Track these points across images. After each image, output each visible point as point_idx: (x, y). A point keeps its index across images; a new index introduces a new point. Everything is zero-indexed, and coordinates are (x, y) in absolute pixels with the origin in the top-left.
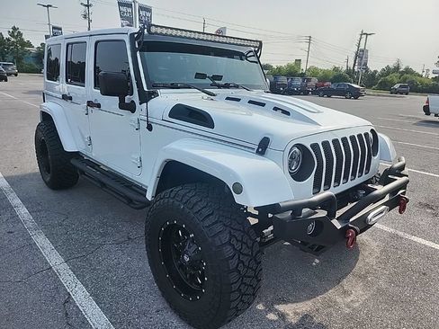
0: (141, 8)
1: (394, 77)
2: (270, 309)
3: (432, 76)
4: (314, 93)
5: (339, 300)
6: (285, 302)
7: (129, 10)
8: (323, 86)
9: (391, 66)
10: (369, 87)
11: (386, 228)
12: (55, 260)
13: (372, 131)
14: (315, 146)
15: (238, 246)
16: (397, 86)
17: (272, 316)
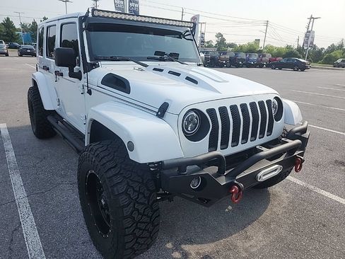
1: (337, 53)
2: (177, 248)
4: (268, 66)
5: (239, 244)
6: (191, 242)
7: (122, 3)
8: (276, 60)
9: (336, 44)
10: (316, 61)
11: (299, 182)
12: (20, 194)
13: (276, 98)
14: (211, 111)
15: (134, 196)
16: (339, 61)
17: (177, 255)
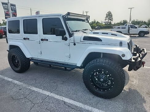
0: (12, 5)
1: (95, 25)
3: (104, 23)
7: (7, 6)
16: (97, 27)
